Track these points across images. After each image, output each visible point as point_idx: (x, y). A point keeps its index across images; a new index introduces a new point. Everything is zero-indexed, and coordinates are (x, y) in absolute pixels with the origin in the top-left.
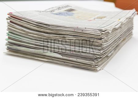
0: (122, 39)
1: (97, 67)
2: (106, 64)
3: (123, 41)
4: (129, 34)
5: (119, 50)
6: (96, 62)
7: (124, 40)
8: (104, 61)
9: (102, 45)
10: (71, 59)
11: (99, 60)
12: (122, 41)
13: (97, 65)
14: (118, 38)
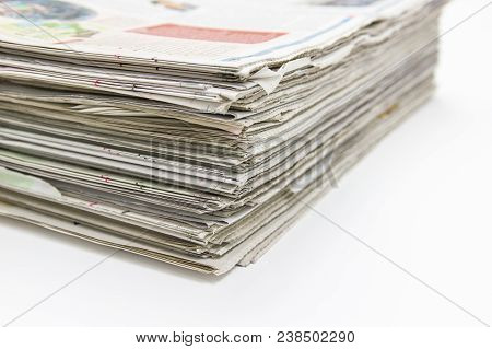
0: (378, 109)
1: (221, 251)
2: (279, 232)
3: (386, 117)
4: (419, 84)
5: (361, 156)
6: (215, 230)
7: (388, 112)
8: (266, 216)
9: (245, 147)
10: (99, 208)
11: (231, 221)
12: (380, 117)
13: (224, 244)
14: (349, 105)
